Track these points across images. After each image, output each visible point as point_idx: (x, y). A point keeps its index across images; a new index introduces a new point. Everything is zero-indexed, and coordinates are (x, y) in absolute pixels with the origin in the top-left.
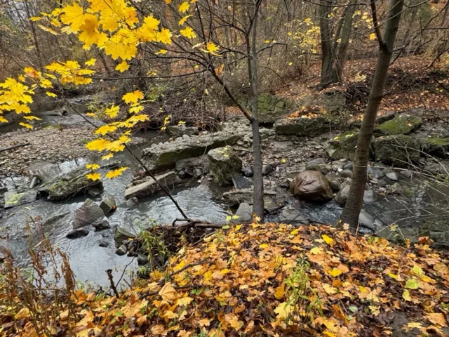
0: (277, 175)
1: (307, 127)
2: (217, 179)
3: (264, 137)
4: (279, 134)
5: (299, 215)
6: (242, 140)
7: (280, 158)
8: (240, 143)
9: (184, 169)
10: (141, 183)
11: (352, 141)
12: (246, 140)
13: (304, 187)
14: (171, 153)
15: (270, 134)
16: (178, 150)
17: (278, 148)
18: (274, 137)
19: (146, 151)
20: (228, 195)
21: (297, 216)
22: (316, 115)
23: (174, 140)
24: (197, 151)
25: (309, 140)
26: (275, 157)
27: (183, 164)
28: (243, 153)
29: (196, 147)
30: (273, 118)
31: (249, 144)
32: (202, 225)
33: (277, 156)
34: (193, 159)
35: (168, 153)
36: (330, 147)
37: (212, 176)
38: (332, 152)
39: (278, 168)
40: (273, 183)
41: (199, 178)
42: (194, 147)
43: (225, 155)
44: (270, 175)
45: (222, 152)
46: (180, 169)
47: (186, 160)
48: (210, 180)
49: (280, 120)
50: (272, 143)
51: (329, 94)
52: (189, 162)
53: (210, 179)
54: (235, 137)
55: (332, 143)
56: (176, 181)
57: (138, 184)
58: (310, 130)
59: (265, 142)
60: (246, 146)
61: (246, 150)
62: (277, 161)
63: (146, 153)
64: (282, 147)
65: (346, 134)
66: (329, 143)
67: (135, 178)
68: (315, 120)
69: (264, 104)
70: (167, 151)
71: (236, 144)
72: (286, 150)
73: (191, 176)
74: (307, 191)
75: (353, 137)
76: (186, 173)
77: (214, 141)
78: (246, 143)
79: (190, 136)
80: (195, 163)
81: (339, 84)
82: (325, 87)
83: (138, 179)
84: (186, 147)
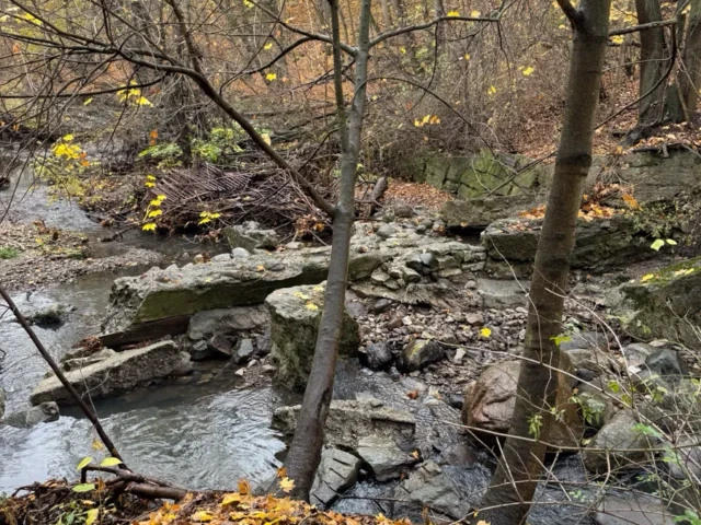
0: (451, 371)
1: (579, 244)
2: (284, 369)
3: (449, 266)
4: (496, 260)
5: (449, 490)
6: (385, 271)
7: (480, 325)
8: (378, 277)
9: (208, 336)
10: (84, 365)
11: (688, 289)
12: (394, 270)
13: (486, 409)
14: (178, 291)
15: (469, 256)
16: (200, 287)
17: (484, 298)
18: (480, 266)
19: (122, 283)
20: (286, 414)
21: (441, 494)
22: (610, 211)
23: (206, 259)
24: (252, 292)
25: (584, 281)
26: (464, 322)
27: (211, 322)
28: (382, 303)
29: (251, 280)
30: (487, 215)
31: (401, 281)
32: (144, 487)
33: (471, 318)
34: (242, 311)
35: (170, 292)
36: (624, 303)
37: (275, 361)
38: (628, 316)
39: (460, 353)
40: (433, 391)
41: (244, 362)
42: (244, 280)
43: (311, 306)
44: (432, 370)
45: (305, 297)
46: (200, 335)
47: (220, 313)
48: (270, 372)
49: (500, 221)
50: (472, 283)
51: (654, 152)
52: (229, 318)
53: (268, 367)
54: (366, 260)
55: (630, 292)
56: (177, 366)
57: (76, 366)
58: (590, 253)
59: (450, 278)
60: (392, 285)
61: (392, 296)
62: (466, 331)
63: (120, 287)
64: (498, 295)
65: (677, 269)
66: (623, 289)
67: (72, 352)
68: (607, 224)
69: (486, 177)
70: (170, 286)
71: (368, 278)
72: (508, 302)
73: (226, 358)
74: (492, 421)
75: (690, 276)
76: (210, 347)
77: (305, 269)
78: (394, 277)
79: (252, 252)
80: (245, 323)
81: (687, 128)
82: (645, 134)
83: (79, 355)
84: (226, 278)
